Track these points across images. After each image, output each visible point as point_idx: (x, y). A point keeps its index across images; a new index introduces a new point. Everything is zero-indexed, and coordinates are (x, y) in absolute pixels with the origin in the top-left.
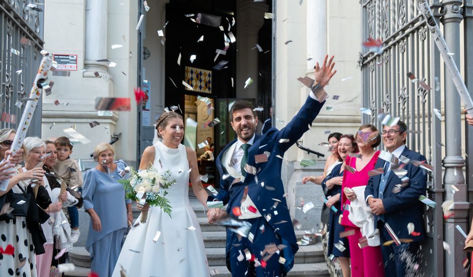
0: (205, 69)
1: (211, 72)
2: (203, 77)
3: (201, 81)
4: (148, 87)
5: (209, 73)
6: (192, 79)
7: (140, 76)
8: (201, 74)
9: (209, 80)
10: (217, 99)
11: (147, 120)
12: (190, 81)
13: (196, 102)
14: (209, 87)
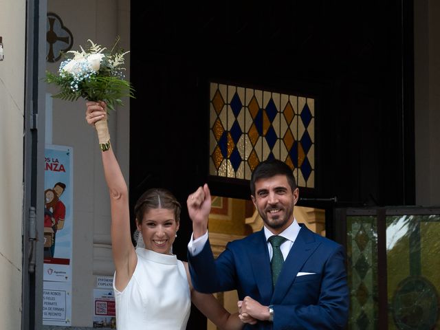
0: (290, 93)
1: (311, 102)
2: (279, 125)
3: (272, 139)
4: (62, 169)
5: (306, 107)
6: (236, 132)
7: (34, 131)
8: (272, 110)
9: (306, 134)
10: (338, 210)
11: (60, 302)
12: (230, 143)
13: (248, 221)
14: (306, 160)
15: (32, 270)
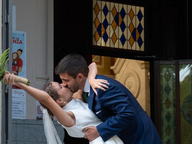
0: (132, 5)
1: (142, 9)
2: (127, 20)
3: (123, 27)
4: (21, 42)
5: (140, 11)
6: (106, 24)
7: (7, 24)
8: (123, 13)
9: (140, 25)
10: (156, 62)
11: (20, 107)
12: (103, 29)
13: (112, 68)
14: (140, 38)
15: (6, 92)
